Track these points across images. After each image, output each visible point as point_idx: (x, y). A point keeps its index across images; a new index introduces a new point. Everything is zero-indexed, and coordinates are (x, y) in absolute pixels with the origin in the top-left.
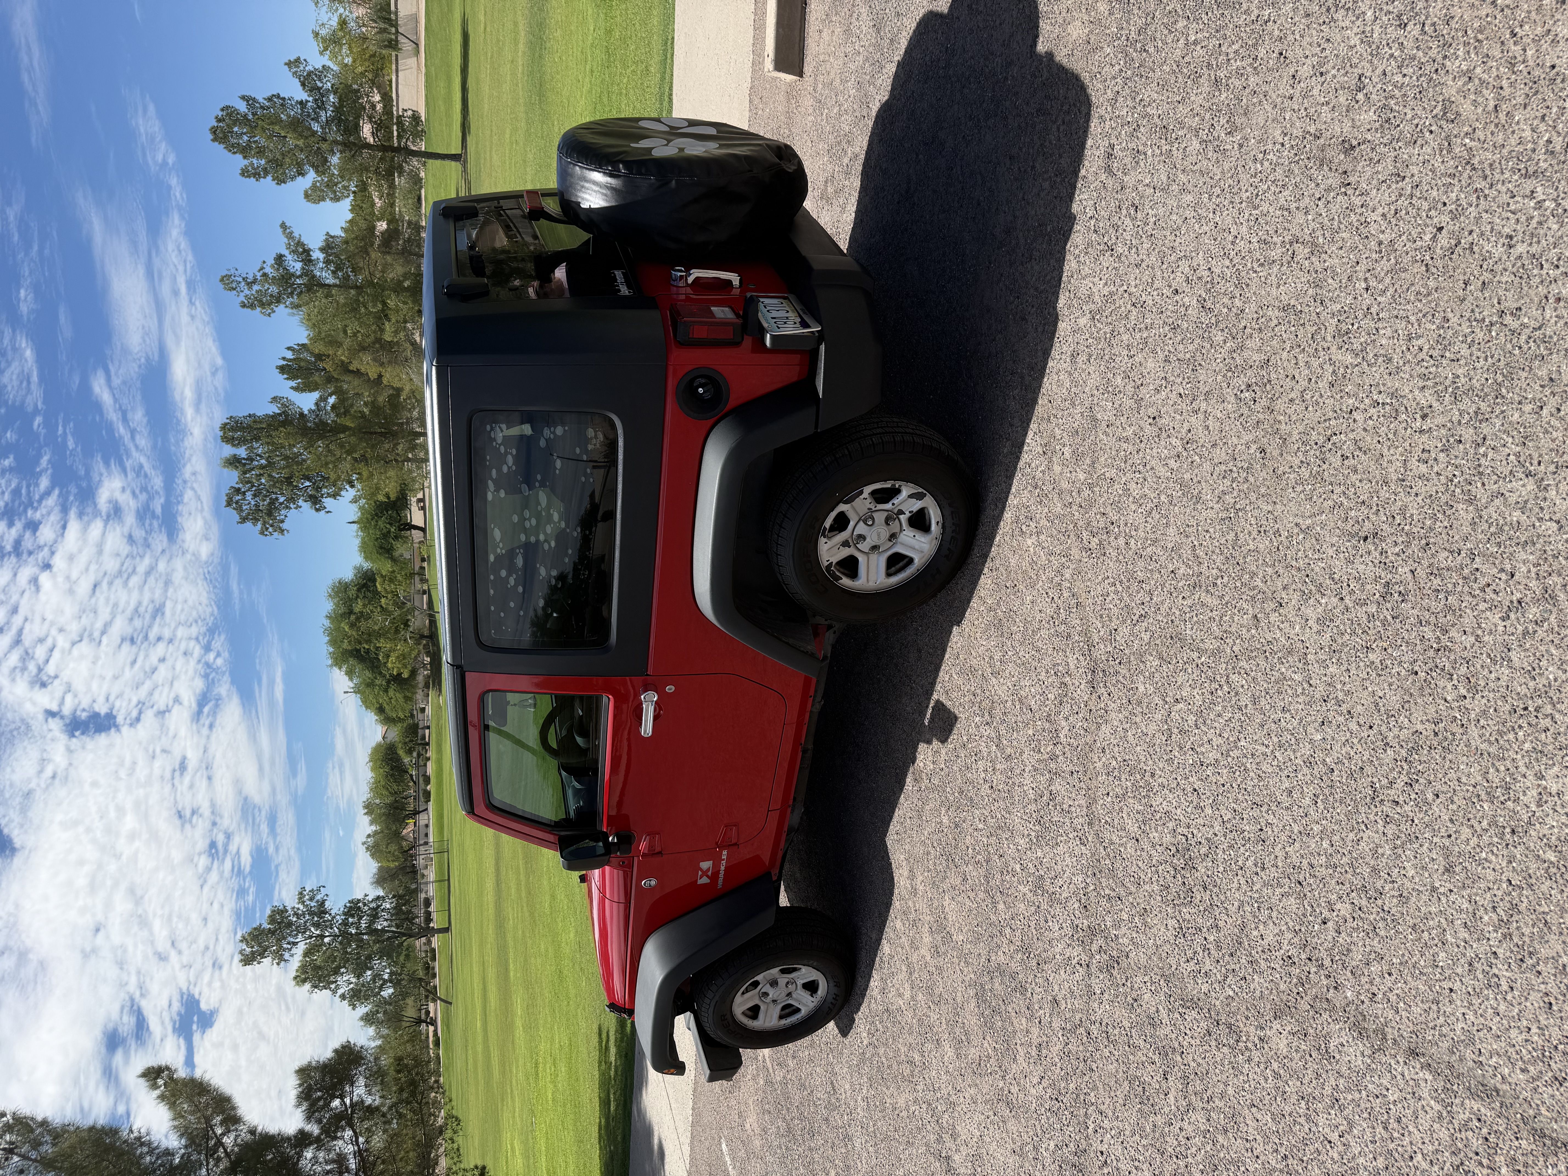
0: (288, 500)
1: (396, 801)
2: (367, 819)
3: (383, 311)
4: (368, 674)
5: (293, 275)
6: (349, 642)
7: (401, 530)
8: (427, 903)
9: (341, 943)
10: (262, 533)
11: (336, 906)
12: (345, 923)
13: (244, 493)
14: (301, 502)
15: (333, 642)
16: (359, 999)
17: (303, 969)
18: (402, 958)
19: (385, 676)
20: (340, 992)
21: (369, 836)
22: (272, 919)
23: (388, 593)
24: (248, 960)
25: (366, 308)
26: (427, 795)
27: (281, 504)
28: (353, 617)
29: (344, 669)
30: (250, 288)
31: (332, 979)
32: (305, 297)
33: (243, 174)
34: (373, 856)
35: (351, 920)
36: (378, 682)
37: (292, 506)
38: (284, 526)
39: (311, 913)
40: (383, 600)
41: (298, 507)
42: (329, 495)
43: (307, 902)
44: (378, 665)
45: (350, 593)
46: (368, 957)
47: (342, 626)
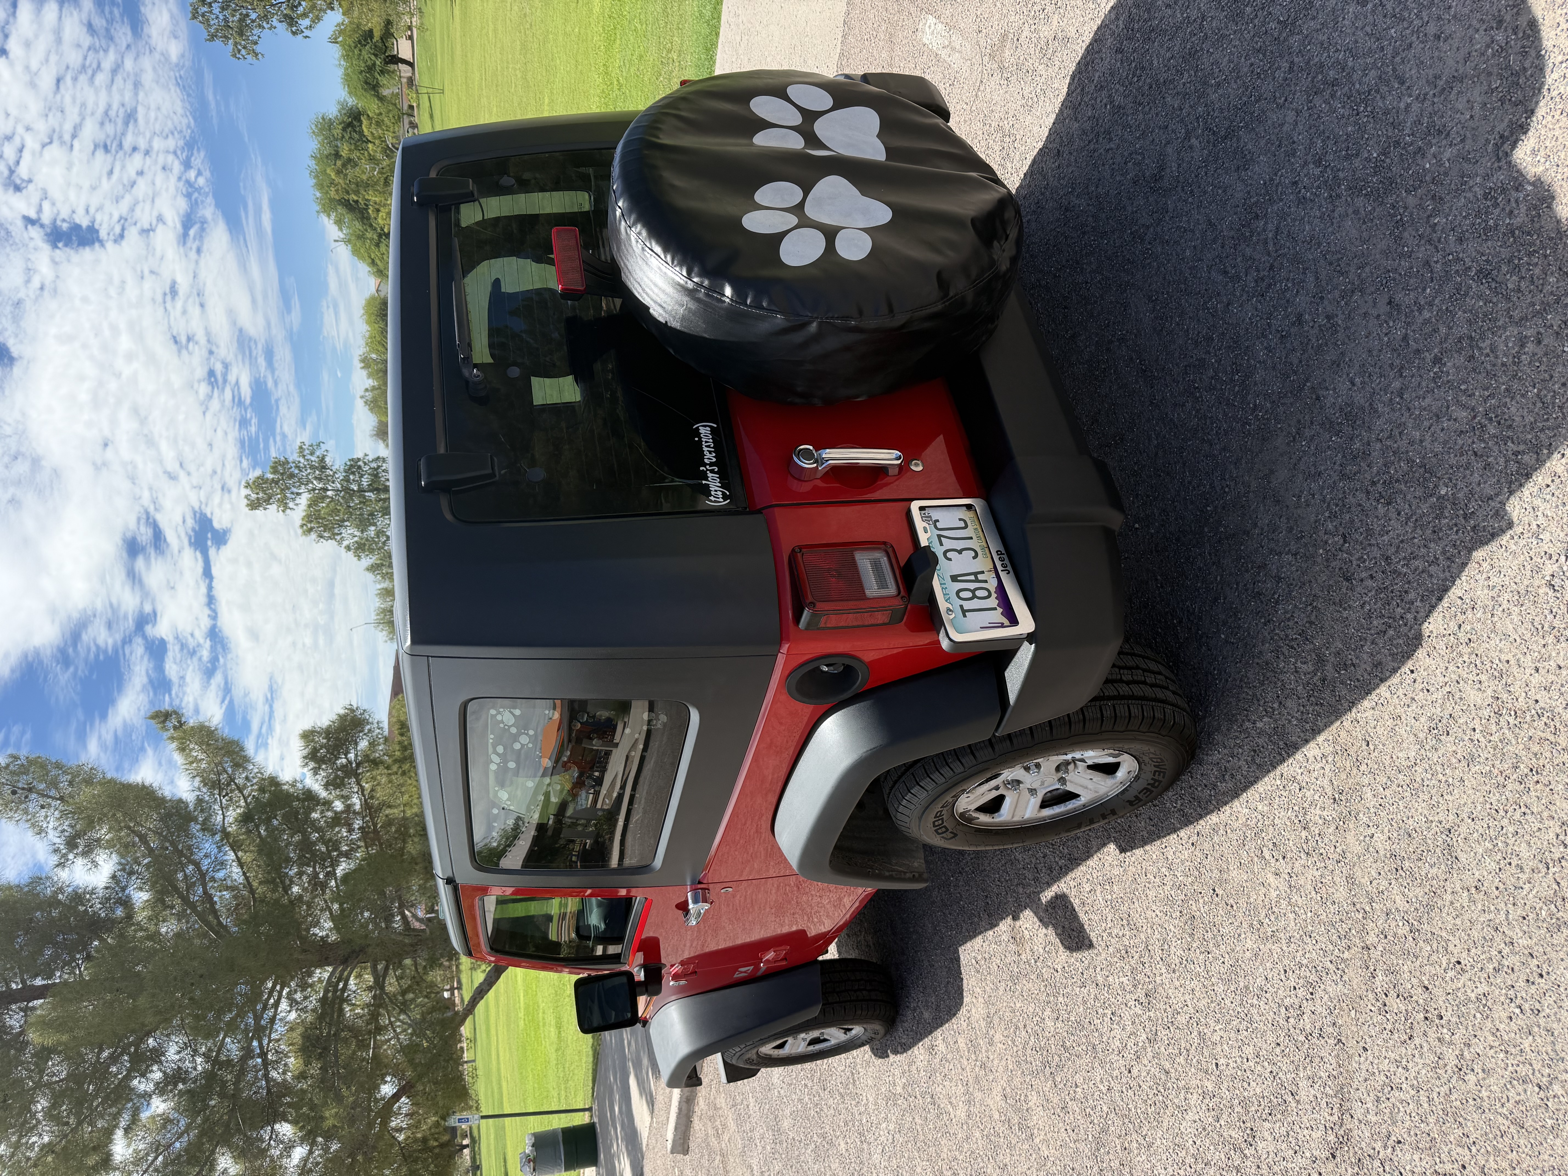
0: (260, 18)
2: (364, 373)
4: (358, 225)
6: (337, 191)
7: (387, 63)
9: (343, 498)
10: (234, 56)
11: (337, 462)
12: (347, 480)
14: (275, 21)
15: (320, 186)
16: (364, 551)
17: (308, 518)
19: (375, 229)
20: (345, 543)
21: (367, 390)
22: (274, 470)
23: (375, 138)
24: (254, 505)
27: (253, 21)
28: (339, 163)
29: (333, 217)
31: (336, 531)
34: (371, 410)
35: (352, 477)
36: (369, 235)
37: (265, 25)
38: (257, 48)
39: (312, 467)
40: (370, 145)
41: (272, 27)
42: (305, 15)
43: (309, 457)
44: (368, 218)
45: (335, 132)
46: (372, 514)
47: (328, 171)
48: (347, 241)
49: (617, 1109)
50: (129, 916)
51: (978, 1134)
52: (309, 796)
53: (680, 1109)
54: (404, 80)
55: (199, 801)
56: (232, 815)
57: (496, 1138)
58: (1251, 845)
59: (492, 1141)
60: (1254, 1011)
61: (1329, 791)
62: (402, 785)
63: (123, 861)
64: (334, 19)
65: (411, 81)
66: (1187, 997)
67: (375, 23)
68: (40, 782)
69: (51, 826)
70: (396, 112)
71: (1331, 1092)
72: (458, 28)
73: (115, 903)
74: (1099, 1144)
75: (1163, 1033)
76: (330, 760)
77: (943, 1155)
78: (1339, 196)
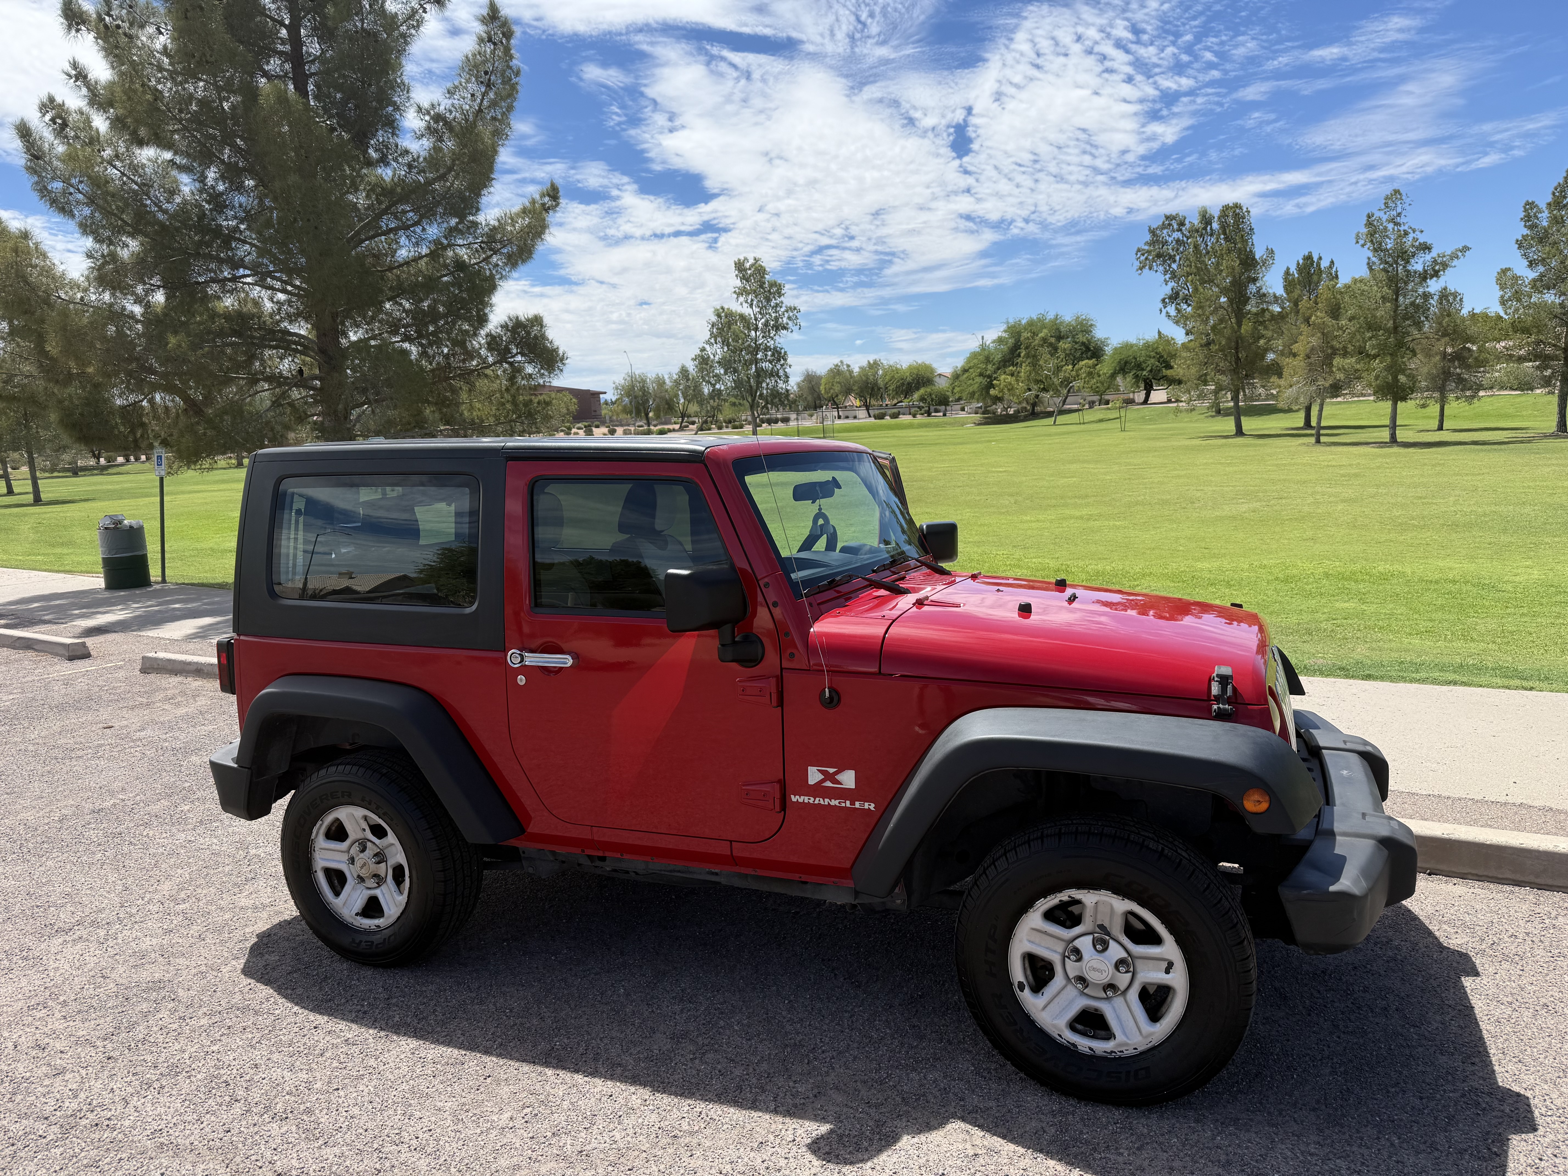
0: (1173, 273)
1: (879, 389)
2: (864, 363)
3: (1368, 356)
4: (998, 357)
5: (1408, 262)
6: (1028, 338)
8: (786, 420)
9: (749, 346)
10: (1139, 250)
11: (782, 340)
12: (767, 349)
13: (1180, 230)
14: (1172, 284)
15: (1031, 323)
16: (701, 363)
17: (730, 314)
18: (733, 400)
19: (995, 372)
20: (707, 347)
21: (849, 366)
22: (773, 284)
23: (1078, 371)
24: (740, 266)
25: (1370, 338)
26: (881, 417)
27: (1170, 266)
28: (1053, 340)
29: (1005, 335)
30: (1389, 221)
31: (719, 339)
32: (1383, 276)
33: (1527, 203)
34: (831, 370)
35: (769, 353)
36: (990, 366)
37: (1168, 276)
38: (1146, 270)
39: (776, 319)
40: (1070, 367)
41: (1166, 282)
42: (1179, 311)
43: (786, 315)
44: (1005, 366)
45: (1080, 336)
46: (735, 371)
47: (1045, 331)
48: (983, 347)
49: (177, 606)
50: (370, 163)
51: (227, 916)
52: (482, 320)
53: (190, 663)
54: (1131, 396)
55: (475, 224)
56: (463, 253)
57: (108, 491)
58: (532, 1099)
59: (105, 487)
60: (391, 1112)
61: (588, 1147)
62: (491, 402)
63: (421, 159)
64: (1179, 335)
65: (1131, 402)
66: (392, 1064)
67: (1178, 370)
68: (496, 93)
69: (456, 102)
70: (1102, 389)
71: (334, 1169)
72: (1180, 444)
73: (382, 152)
74: (244, 1010)
75: (355, 1050)
76: (515, 339)
77: (199, 891)
78: (1054, 1116)
